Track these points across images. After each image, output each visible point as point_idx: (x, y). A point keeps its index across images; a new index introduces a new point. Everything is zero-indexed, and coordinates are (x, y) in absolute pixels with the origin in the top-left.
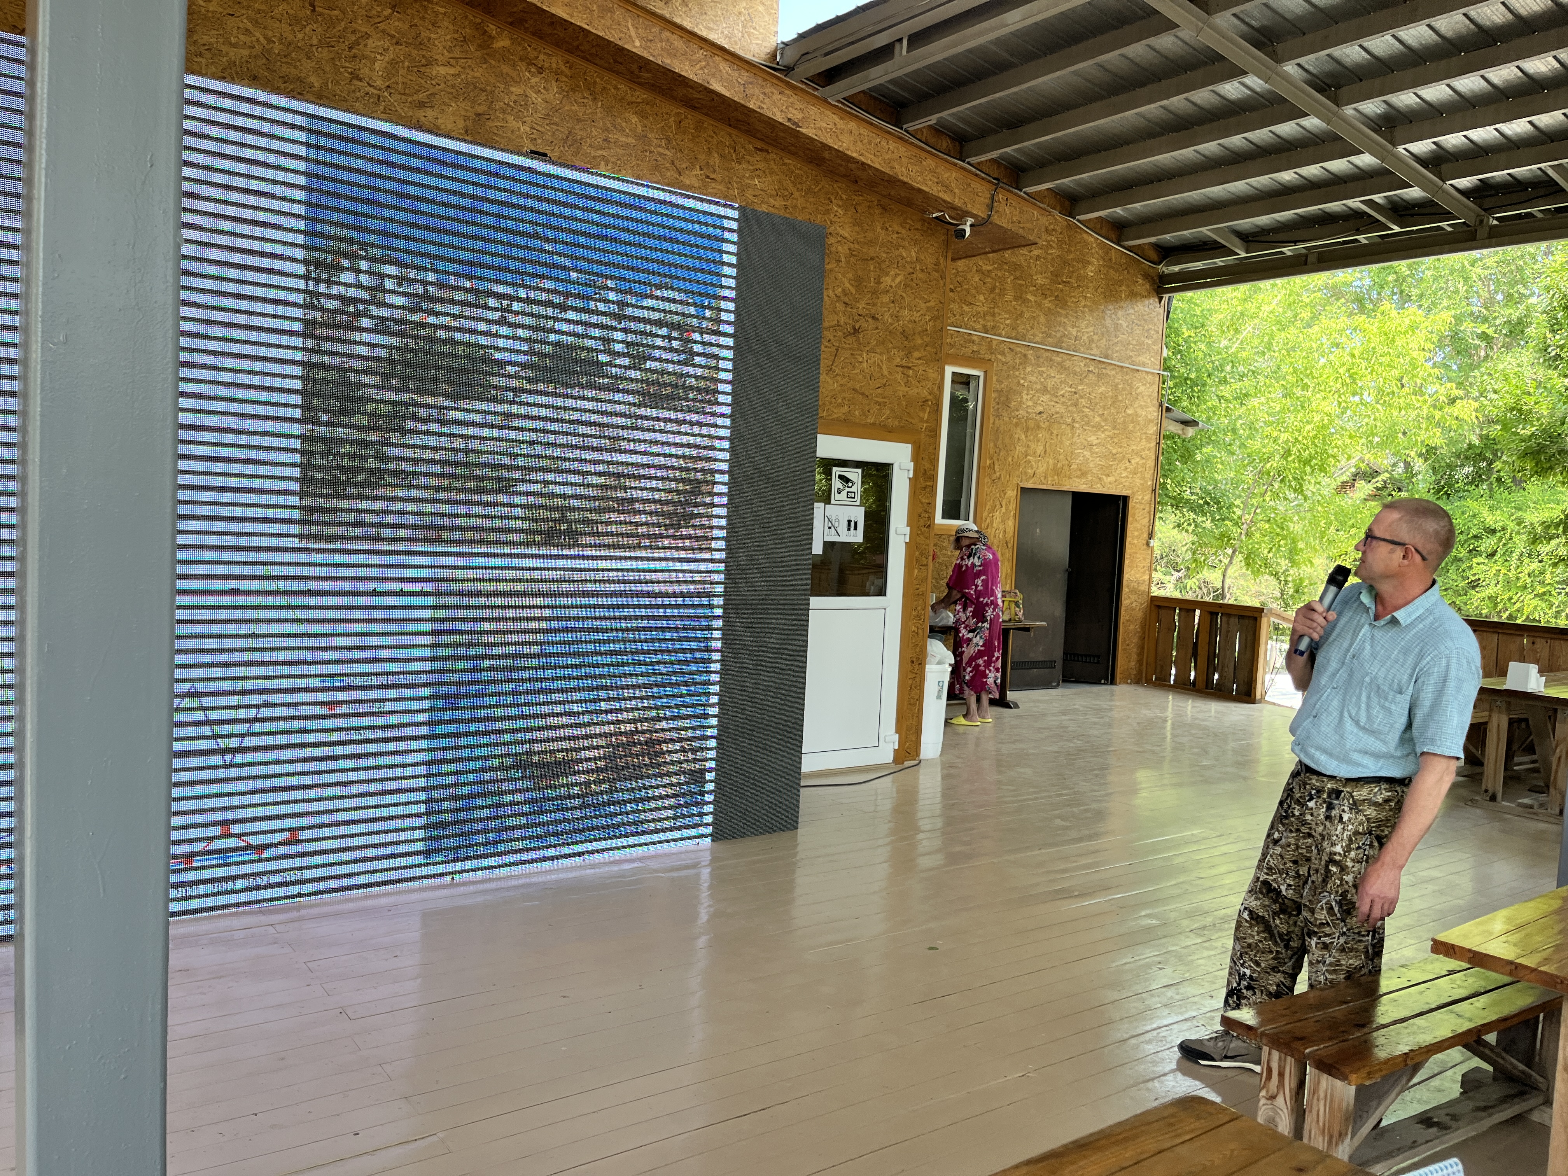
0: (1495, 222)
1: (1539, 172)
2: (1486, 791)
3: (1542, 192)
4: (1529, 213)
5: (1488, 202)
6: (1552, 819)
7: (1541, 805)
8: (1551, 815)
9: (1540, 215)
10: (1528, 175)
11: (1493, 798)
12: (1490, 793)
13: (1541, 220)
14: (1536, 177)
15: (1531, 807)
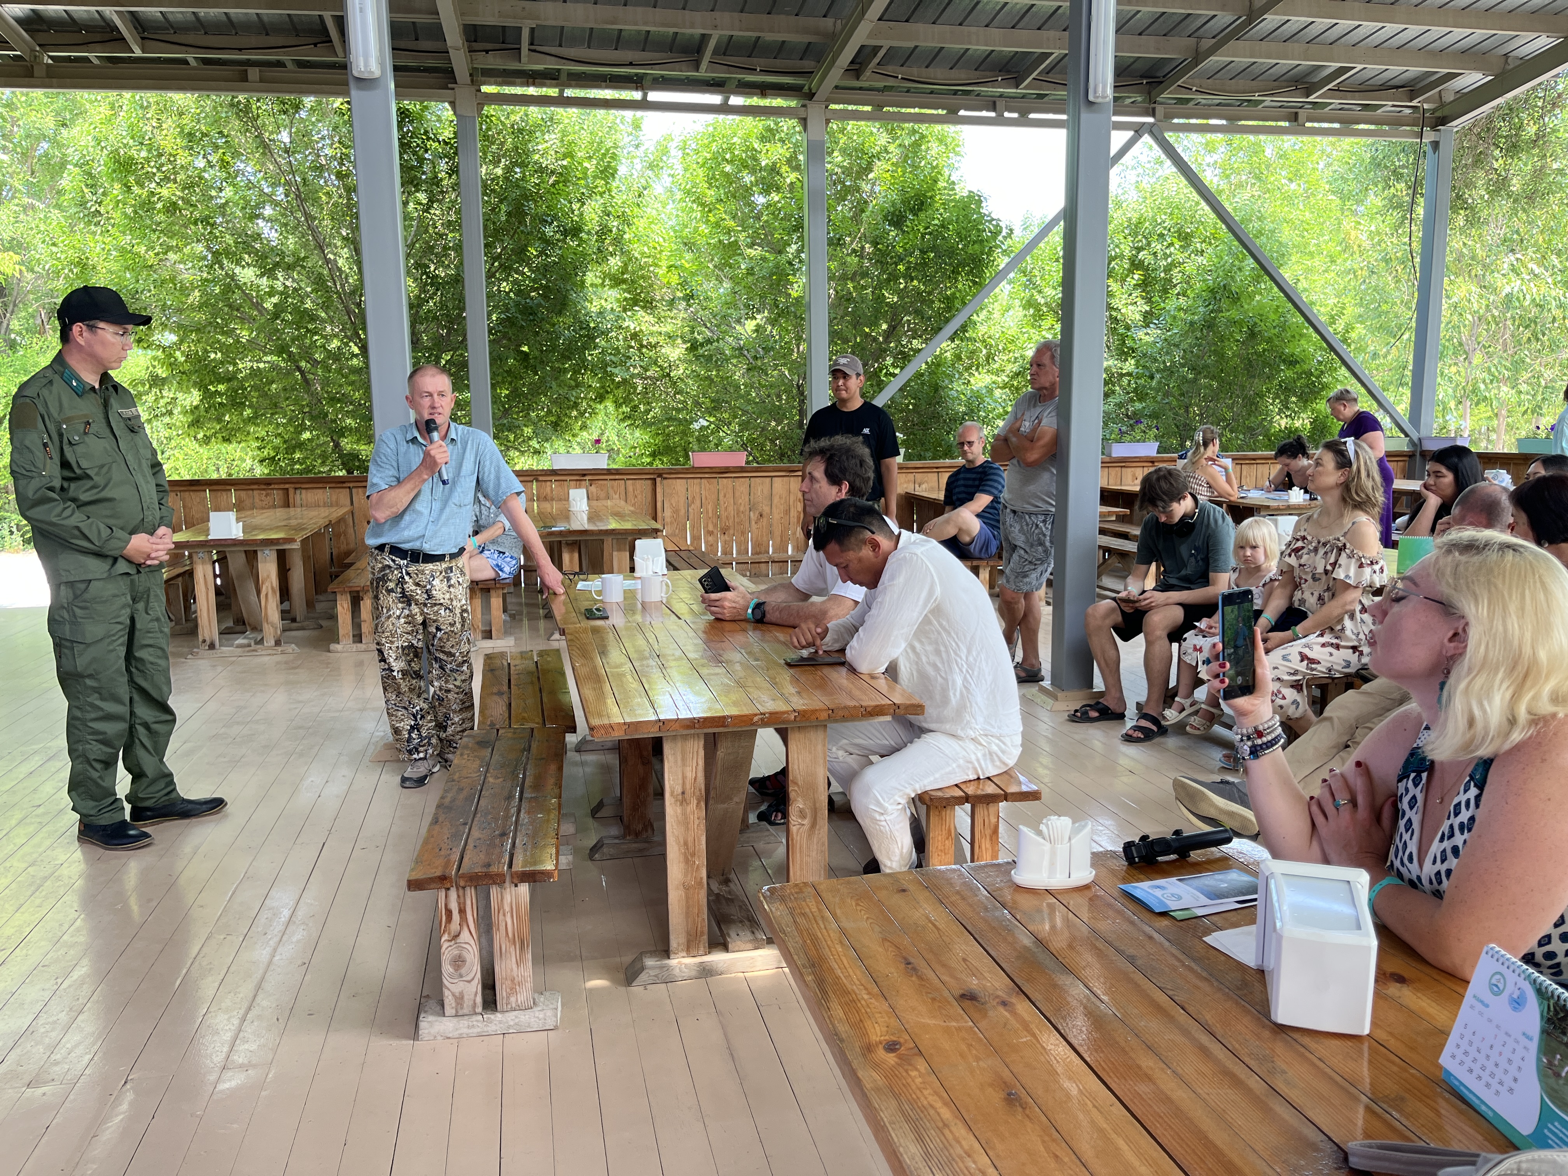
0: (50, 61)
1: (97, 15)
2: (204, 641)
3: (98, 37)
4: (87, 58)
5: (43, 37)
6: (270, 652)
7: (257, 643)
8: (269, 648)
9: (96, 62)
10: (85, 16)
11: (212, 646)
12: (208, 643)
13: (96, 66)
14: (93, 19)
15: (249, 645)
